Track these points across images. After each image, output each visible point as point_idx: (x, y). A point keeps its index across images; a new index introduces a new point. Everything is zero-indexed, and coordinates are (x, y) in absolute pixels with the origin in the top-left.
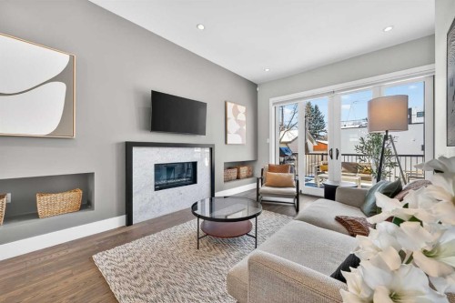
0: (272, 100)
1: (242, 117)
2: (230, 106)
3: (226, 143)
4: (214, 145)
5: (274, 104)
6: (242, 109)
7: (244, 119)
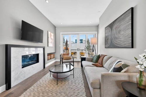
0: (61, 33)
1: (52, 37)
2: (49, 33)
3: (48, 46)
4: (45, 47)
5: (62, 34)
6: (52, 34)
7: (53, 38)
